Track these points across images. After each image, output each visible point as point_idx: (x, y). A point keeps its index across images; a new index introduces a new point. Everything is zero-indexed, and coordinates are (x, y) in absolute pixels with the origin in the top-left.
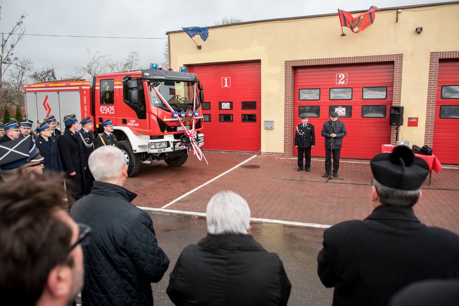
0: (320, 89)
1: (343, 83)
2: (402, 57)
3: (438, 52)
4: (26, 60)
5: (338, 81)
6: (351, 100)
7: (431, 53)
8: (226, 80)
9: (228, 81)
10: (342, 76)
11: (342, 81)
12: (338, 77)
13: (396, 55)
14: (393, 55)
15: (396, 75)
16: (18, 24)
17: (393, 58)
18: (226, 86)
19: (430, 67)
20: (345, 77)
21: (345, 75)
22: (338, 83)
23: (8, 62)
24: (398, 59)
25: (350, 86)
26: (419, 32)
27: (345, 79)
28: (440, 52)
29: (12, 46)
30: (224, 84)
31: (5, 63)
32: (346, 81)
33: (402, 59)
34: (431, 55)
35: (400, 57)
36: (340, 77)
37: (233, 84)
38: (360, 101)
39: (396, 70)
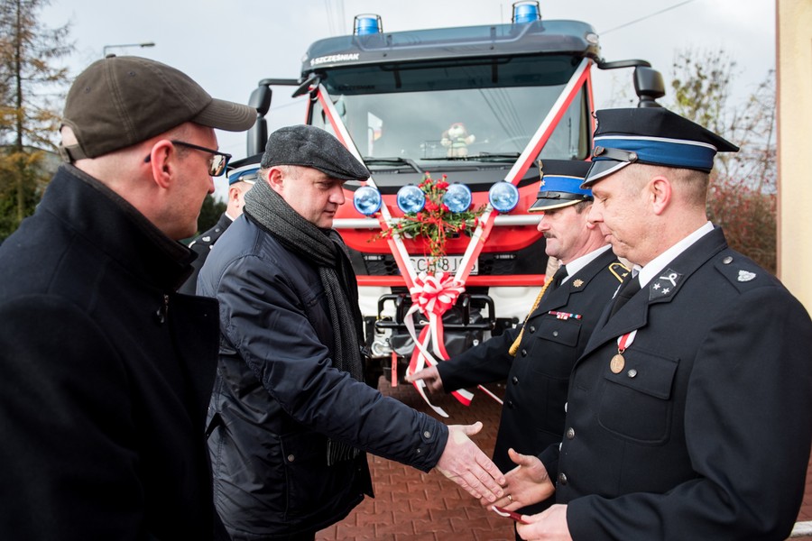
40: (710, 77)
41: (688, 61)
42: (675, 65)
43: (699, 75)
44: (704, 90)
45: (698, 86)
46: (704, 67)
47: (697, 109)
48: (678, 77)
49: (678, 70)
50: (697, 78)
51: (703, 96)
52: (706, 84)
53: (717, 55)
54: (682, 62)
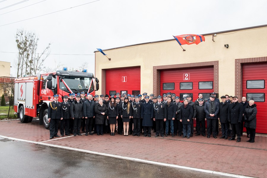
0: (174, 83)
1: (187, 79)
2: (218, 63)
3: (240, 59)
4: (49, 68)
5: (184, 78)
6: (192, 90)
7: (235, 60)
8: (124, 78)
9: (125, 78)
10: (186, 75)
11: (187, 78)
12: (184, 76)
13: (214, 61)
14: (213, 61)
15: (215, 74)
16: (47, 48)
17: (213, 63)
18: (124, 81)
19: (235, 68)
20: (189, 76)
21: (188, 74)
22: (184, 79)
23: (40, 69)
24: (216, 64)
25: (191, 81)
26: (227, 47)
27: (188, 77)
28: (241, 59)
29: (43, 61)
30: (123, 80)
31: (38, 70)
32: (189, 78)
33: (218, 64)
34: (235, 61)
35: (217, 63)
36: (185, 75)
37: (128, 80)
38: (198, 90)
39: (215, 71)
40: (30, 41)
41: (22, 34)
42: (17, 35)
43: (26, 40)
44: (27, 45)
45: (25, 44)
46: (28, 38)
47: (24, 51)
48: (18, 39)
49: (18, 37)
50: (25, 41)
51: (27, 47)
52: (28, 43)
53: (33, 35)
54: (20, 34)
